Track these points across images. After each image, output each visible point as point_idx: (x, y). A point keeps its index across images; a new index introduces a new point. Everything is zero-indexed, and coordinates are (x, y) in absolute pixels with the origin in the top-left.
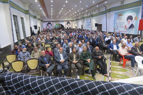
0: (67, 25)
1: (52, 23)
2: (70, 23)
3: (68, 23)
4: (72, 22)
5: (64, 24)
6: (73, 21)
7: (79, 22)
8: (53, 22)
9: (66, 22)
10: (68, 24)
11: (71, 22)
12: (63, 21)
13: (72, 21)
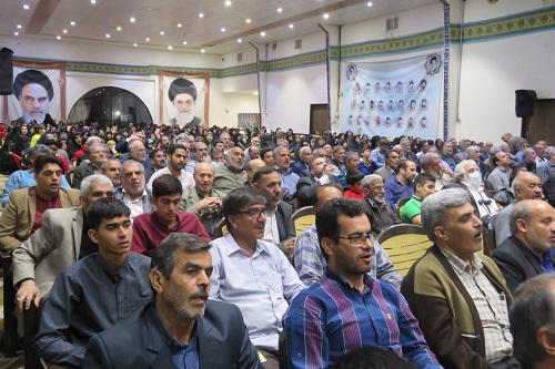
0: (172, 98)
1: (53, 75)
2: (191, 91)
3: (181, 85)
4: (207, 82)
5: (150, 92)
6: (219, 74)
7: (280, 84)
8: (62, 66)
9: (168, 81)
10: (179, 97)
11: (199, 84)
12: (143, 71)
13: (206, 75)
